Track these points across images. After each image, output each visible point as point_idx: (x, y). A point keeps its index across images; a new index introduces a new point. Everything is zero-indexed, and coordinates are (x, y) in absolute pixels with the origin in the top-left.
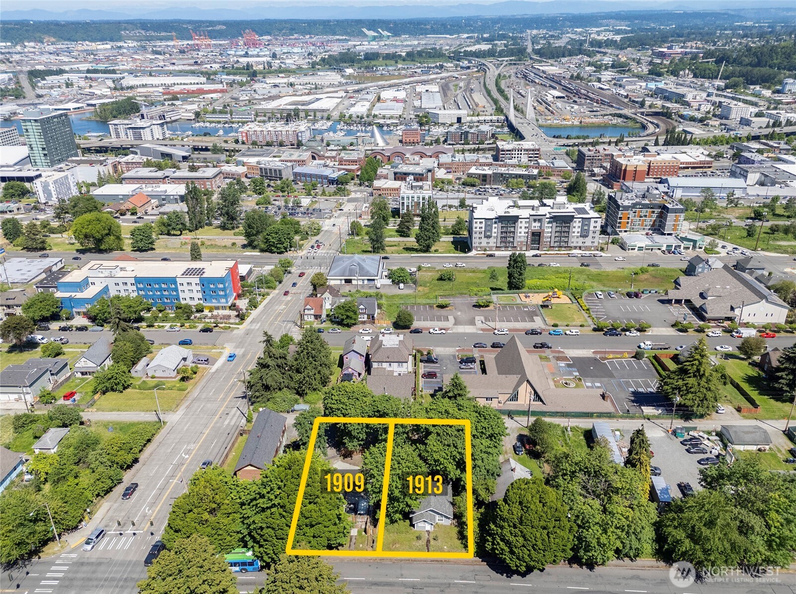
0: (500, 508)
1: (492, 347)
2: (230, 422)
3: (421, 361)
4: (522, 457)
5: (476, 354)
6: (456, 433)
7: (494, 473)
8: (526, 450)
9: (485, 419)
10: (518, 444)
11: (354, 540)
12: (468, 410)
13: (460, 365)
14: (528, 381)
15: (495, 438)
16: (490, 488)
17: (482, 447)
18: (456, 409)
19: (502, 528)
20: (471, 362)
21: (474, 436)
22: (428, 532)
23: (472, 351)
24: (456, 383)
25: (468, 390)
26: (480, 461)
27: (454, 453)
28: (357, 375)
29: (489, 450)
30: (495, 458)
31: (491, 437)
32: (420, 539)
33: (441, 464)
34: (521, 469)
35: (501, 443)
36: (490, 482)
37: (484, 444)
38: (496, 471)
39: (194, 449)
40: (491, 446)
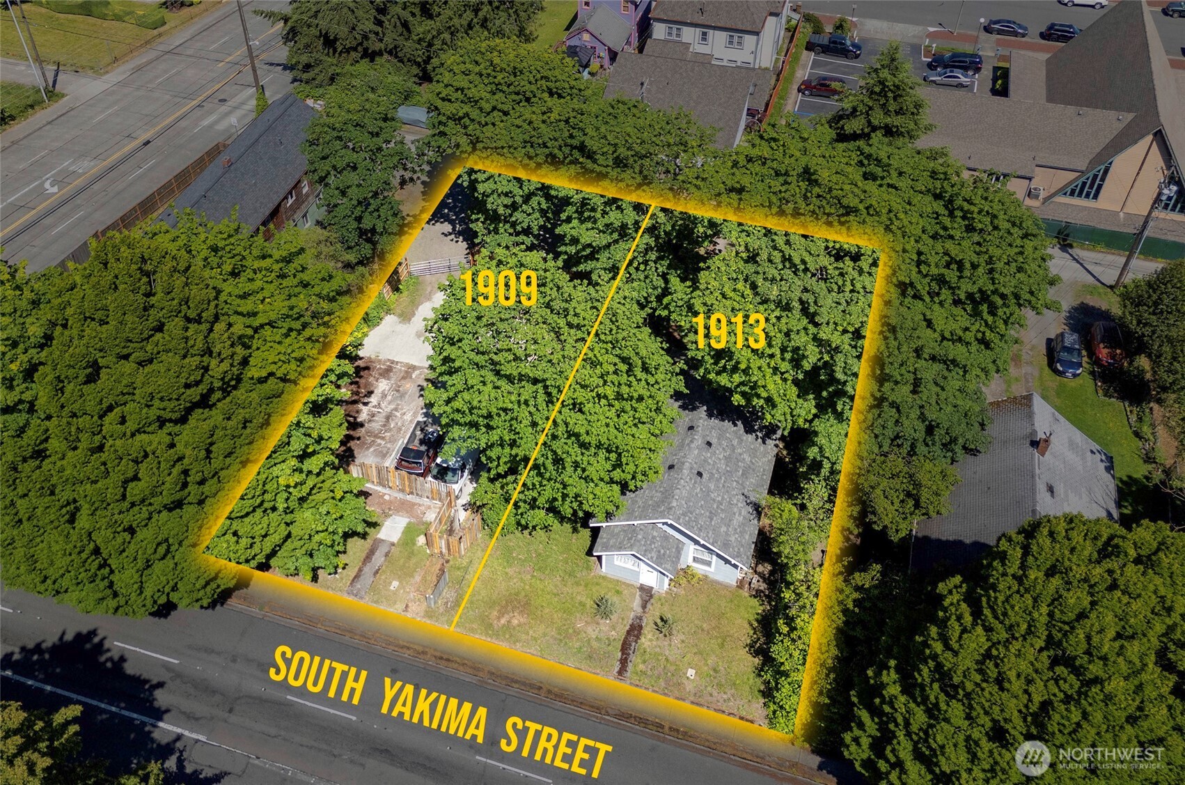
0: (943, 624)
1: (1043, 36)
2: (216, 122)
3: (810, 47)
4: (1073, 383)
5: (989, 49)
6: (825, 261)
7: (954, 440)
8: (1095, 361)
9: (970, 229)
10: (1071, 339)
11: (379, 558)
12: (903, 183)
13: (927, 72)
14: (1160, 137)
15: (993, 312)
16: (925, 495)
17: (928, 338)
18: (856, 174)
19: (933, 712)
20: (965, 69)
21: (903, 287)
22: (647, 592)
23: (976, 40)
24: (882, 83)
25: (926, 117)
26: (906, 389)
27: (800, 340)
28: (604, 54)
29: (957, 351)
30: (972, 387)
31: (978, 302)
32: (606, 615)
33: (735, 369)
34: (1072, 445)
35: (1012, 333)
36: (928, 470)
37: (939, 324)
38: (970, 435)
39: (81, 175)
40: (969, 336)
